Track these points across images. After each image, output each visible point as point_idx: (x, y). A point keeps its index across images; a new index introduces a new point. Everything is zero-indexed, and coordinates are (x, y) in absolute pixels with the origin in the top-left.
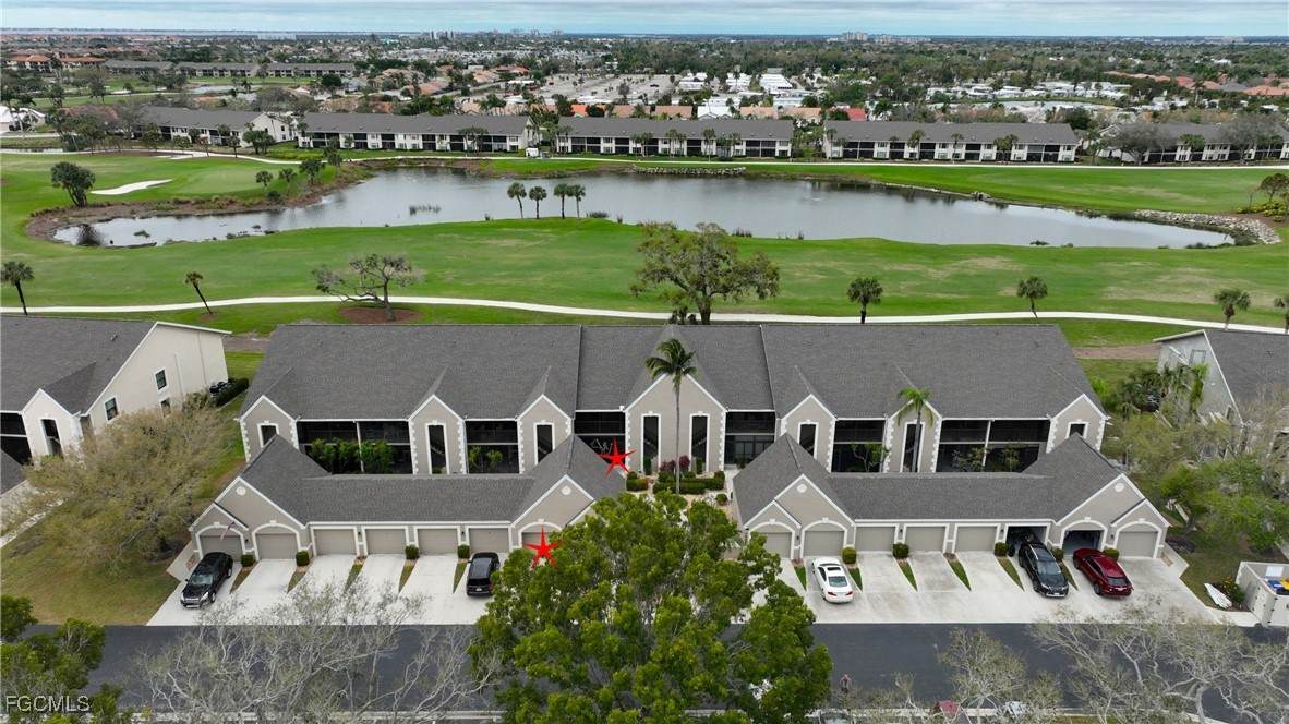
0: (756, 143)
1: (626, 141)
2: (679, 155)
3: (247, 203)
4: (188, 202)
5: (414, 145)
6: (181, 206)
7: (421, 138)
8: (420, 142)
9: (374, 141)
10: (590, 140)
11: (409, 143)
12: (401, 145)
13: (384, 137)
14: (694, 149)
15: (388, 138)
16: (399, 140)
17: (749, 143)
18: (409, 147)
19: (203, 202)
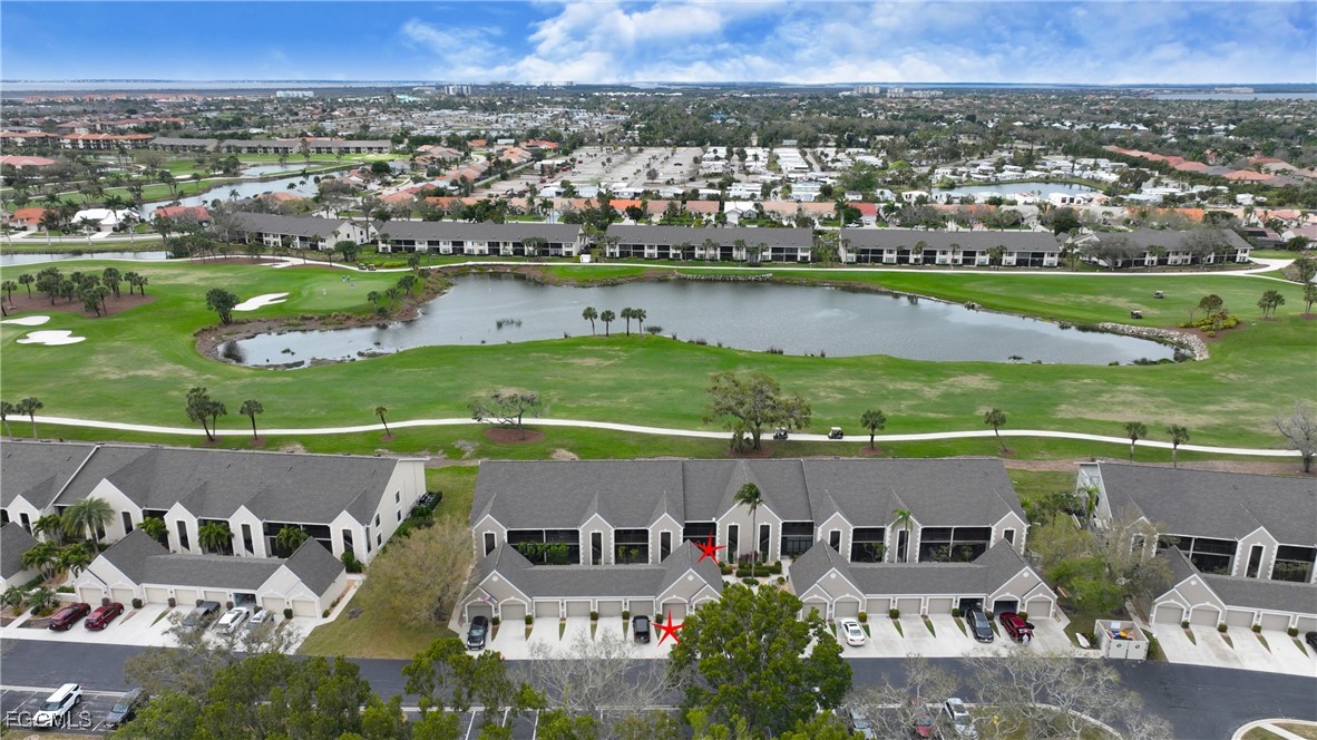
0: (781, 250)
1: (667, 248)
2: (713, 260)
3: (361, 318)
4: (312, 318)
5: (481, 251)
6: (307, 322)
7: (487, 244)
8: (486, 248)
9: (446, 247)
10: (635, 247)
11: (476, 249)
12: (470, 250)
13: (454, 243)
14: (727, 254)
15: (458, 246)
16: (468, 246)
17: (774, 250)
18: (476, 252)
19: (324, 318)
